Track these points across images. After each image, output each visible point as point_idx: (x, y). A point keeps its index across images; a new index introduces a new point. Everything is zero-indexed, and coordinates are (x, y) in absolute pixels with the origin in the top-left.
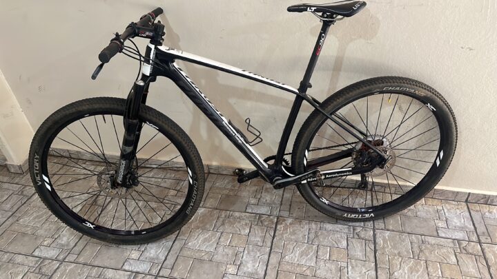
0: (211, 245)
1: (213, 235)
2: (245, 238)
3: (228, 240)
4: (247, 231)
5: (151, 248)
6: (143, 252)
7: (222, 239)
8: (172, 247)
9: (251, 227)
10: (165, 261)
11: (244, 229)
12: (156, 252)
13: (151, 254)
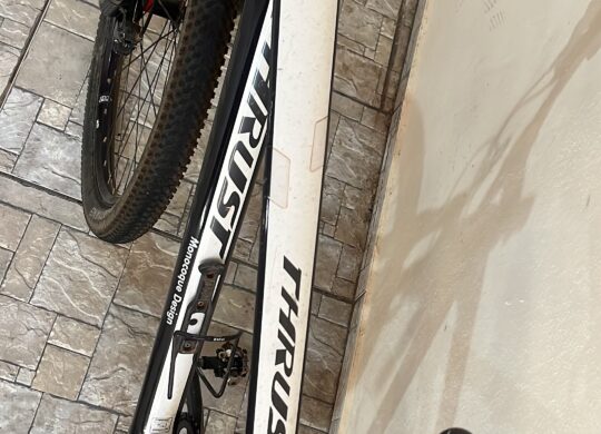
0: (56, 298)
1: (95, 304)
2: (70, 390)
3: (68, 342)
4: (96, 400)
5: (69, 152)
6: (63, 132)
7: (73, 327)
8: (68, 198)
9: (111, 411)
10: (22, 182)
11: (107, 391)
12: (56, 163)
13: (52, 149)
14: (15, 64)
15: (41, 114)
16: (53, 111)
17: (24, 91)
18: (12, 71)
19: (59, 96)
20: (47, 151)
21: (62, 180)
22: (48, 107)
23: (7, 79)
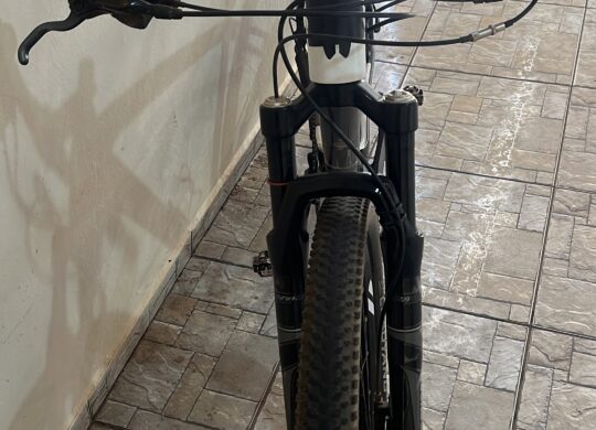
6: (461, 359)
12: (463, 333)
14: (519, 414)
15: (484, 372)
16: (474, 375)
17: (504, 390)
18: (521, 406)
19: (472, 389)
20: (471, 341)
21: (455, 321)
22: (479, 378)
23: (523, 398)
